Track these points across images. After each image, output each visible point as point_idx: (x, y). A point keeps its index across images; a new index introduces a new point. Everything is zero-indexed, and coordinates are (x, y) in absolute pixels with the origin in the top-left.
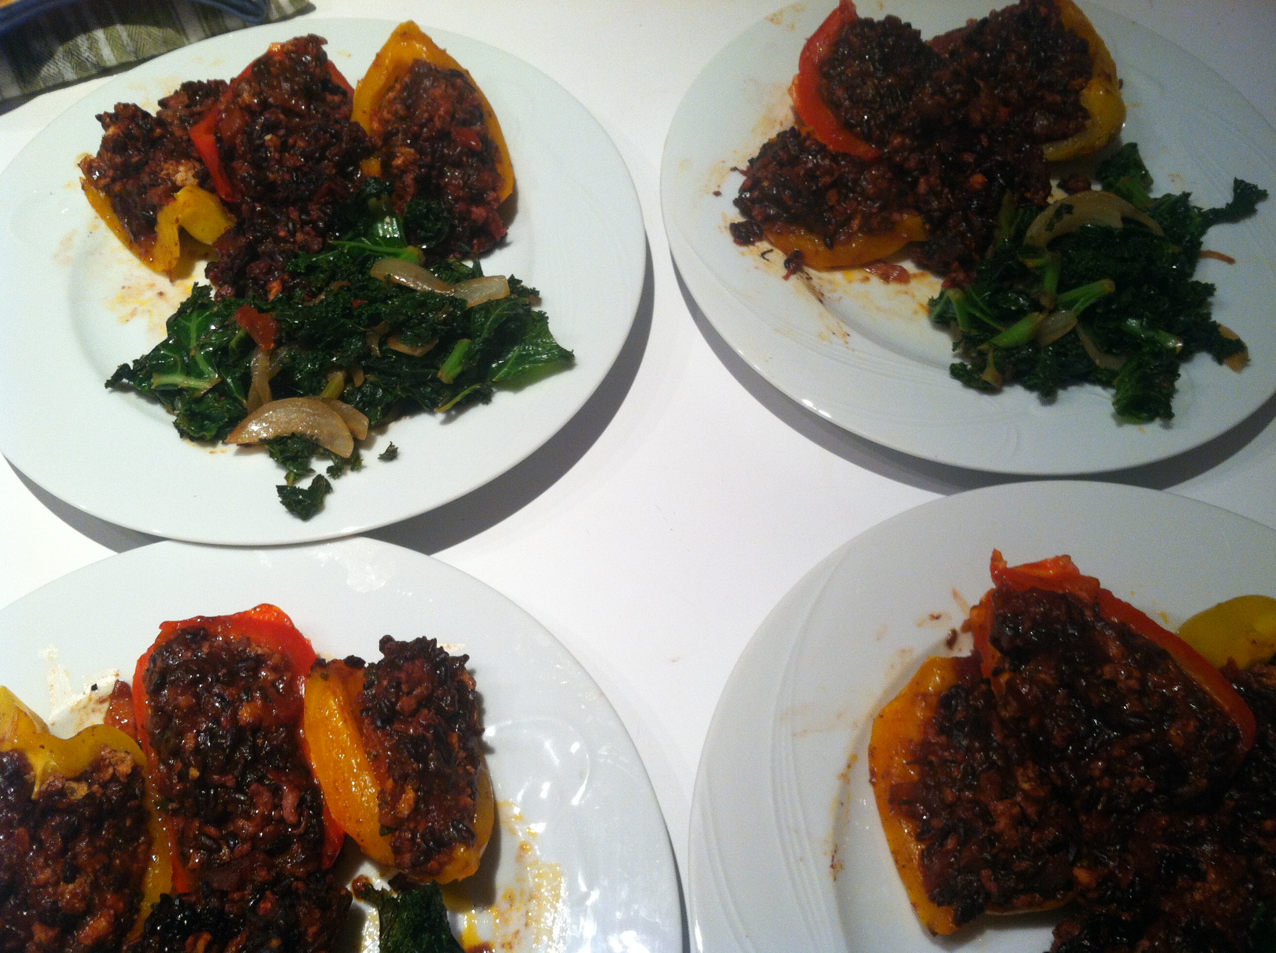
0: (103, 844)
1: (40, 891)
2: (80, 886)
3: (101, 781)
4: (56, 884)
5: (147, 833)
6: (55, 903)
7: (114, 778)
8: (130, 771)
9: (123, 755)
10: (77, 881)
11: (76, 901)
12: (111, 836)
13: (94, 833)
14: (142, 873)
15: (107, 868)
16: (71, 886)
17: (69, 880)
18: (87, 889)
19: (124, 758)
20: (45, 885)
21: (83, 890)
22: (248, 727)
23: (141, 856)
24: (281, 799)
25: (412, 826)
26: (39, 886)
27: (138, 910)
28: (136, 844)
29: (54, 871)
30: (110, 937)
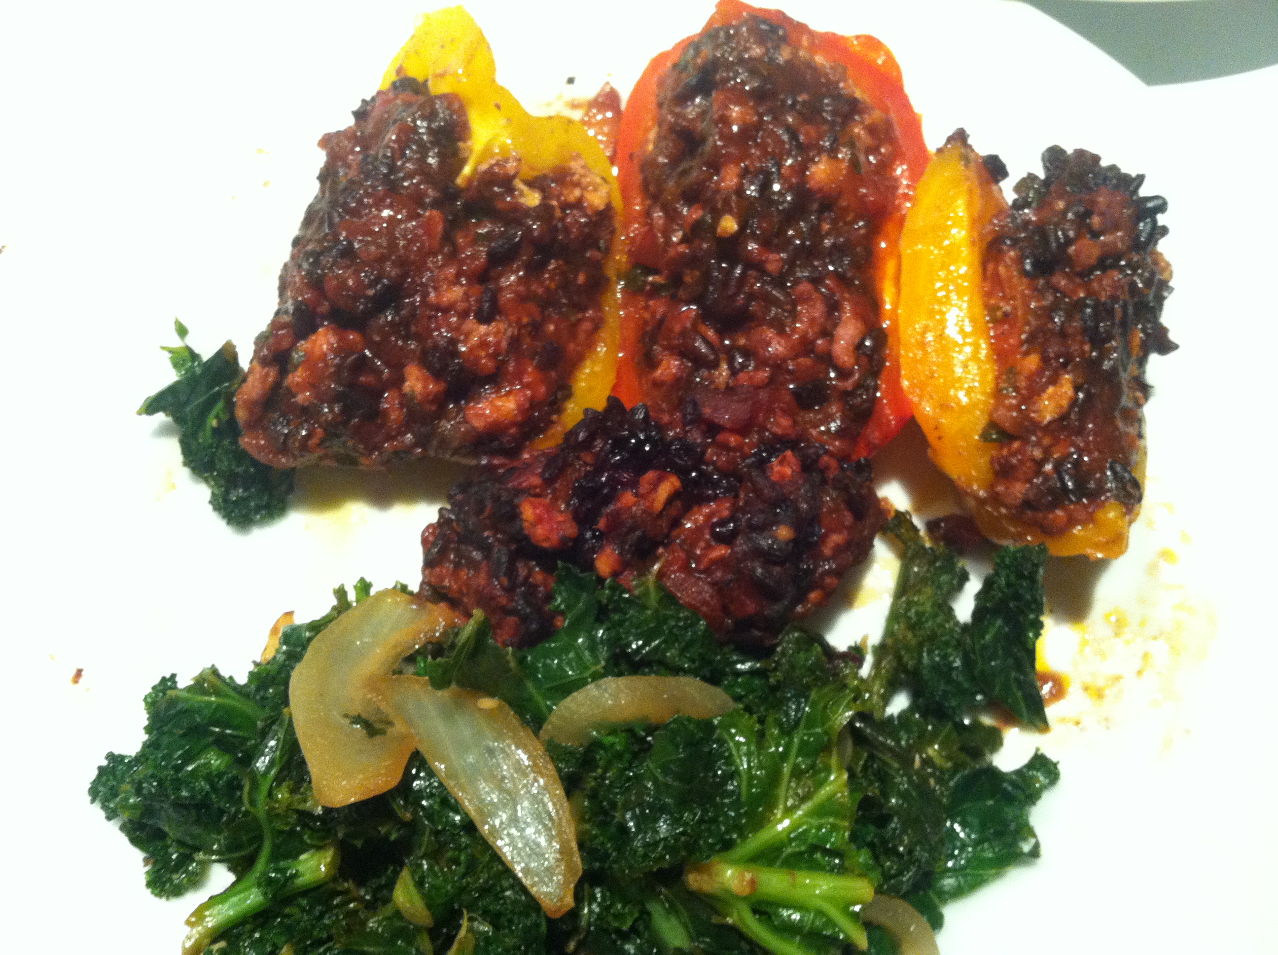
0: (540, 291)
1: (436, 317)
2: (496, 334)
3: (563, 198)
4: (463, 315)
5: (599, 308)
6: (453, 342)
7: (578, 204)
8: (602, 207)
9: (598, 180)
10: (493, 324)
11: (483, 354)
12: (553, 286)
13: (534, 269)
14: (577, 362)
15: (536, 328)
16: (483, 329)
17: (484, 318)
18: (504, 344)
19: (599, 185)
20: (446, 310)
21: (498, 344)
22: (819, 195)
23: (582, 336)
24: (836, 325)
25: (1046, 441)
26: (438, 308)
27: (560, 411)
28: (580, 316)
29: (466, 295)
30: (513, 431)
